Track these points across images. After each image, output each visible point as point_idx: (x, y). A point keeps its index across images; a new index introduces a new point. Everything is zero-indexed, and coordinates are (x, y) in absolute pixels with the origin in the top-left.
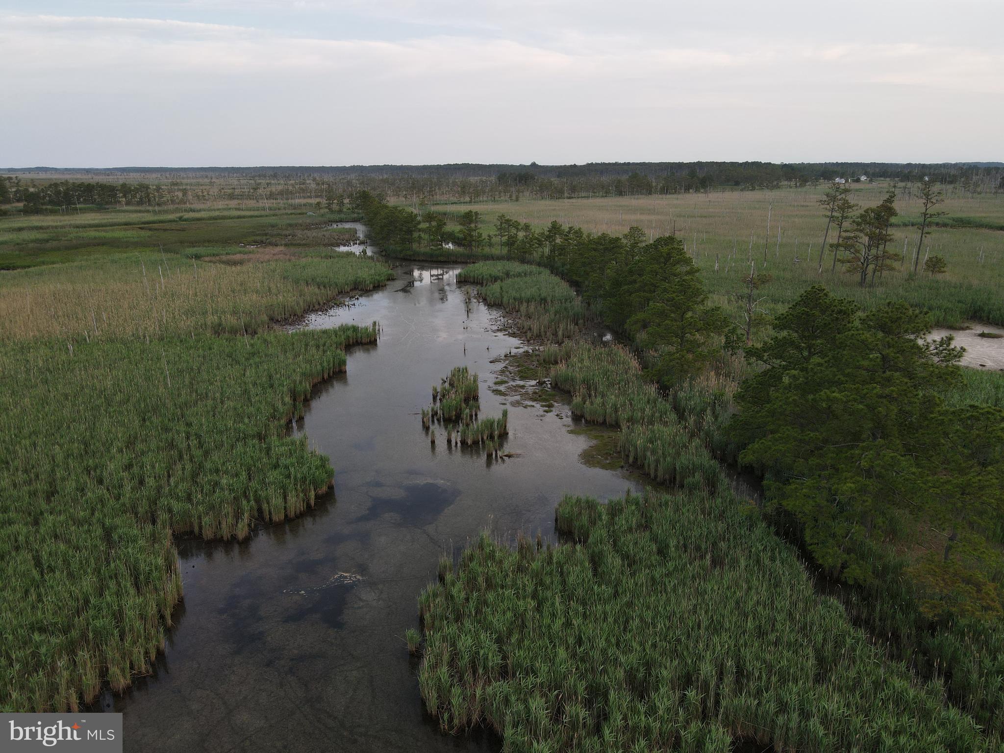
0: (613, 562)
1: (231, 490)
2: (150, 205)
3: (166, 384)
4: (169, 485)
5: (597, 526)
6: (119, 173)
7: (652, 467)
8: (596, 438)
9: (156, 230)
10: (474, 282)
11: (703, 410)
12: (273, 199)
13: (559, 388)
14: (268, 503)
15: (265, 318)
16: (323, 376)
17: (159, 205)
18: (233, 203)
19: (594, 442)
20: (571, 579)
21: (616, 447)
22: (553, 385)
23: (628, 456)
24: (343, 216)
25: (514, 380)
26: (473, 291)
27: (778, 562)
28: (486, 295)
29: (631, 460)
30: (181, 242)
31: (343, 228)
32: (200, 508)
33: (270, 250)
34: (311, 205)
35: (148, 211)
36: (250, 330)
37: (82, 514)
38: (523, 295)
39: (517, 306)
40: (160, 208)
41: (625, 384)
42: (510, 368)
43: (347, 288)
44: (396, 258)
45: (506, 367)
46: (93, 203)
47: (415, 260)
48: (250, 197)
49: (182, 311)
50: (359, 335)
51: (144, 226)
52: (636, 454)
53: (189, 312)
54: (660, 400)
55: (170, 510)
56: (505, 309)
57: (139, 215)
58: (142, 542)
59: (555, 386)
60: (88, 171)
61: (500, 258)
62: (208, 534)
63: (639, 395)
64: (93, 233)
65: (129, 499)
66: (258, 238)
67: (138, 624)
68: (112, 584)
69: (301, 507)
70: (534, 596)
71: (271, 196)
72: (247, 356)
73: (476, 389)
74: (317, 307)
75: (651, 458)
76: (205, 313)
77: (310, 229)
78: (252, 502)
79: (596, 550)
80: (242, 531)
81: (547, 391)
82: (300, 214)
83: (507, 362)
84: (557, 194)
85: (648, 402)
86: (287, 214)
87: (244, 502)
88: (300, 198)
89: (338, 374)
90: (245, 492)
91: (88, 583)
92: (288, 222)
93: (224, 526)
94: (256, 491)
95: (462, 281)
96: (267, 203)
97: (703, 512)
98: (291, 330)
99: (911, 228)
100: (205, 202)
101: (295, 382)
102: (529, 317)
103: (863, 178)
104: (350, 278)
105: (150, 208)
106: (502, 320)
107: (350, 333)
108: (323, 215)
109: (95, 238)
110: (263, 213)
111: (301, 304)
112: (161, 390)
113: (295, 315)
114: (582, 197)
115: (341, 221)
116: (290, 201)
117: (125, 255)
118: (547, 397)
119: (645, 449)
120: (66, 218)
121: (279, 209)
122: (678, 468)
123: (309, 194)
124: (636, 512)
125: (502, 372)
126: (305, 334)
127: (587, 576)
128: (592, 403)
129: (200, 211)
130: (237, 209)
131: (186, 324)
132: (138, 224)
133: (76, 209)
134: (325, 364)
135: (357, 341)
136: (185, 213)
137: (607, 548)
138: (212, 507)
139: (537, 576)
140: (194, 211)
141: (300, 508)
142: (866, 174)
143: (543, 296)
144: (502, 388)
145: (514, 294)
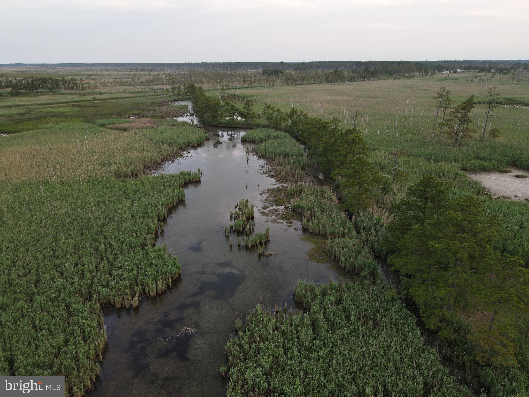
0: (323, 325)
1: (129, 280)
2: (77, 90)
3: (92, 212)
4: (97, 277)
5: (315, 302)
6: (59, 67)
7: (343, 263)
8: (315, 243)
9: (81, 106)
10: (251, 141)
11: (370, 228)
12: (143, 85)
13: (295, 211)
14: (148, 287)
15: (142, 166)
16: (173, 204)
17: (82, 90)
18: (122, 88)
19: (313, 246)
20: (302, 336)
21: (325, 249)
22: (293, 209)
23: (331, 255)
24: (180, 97)
25: (272, 206)
26: (251, 147)
27: (406, 326)
28: (257, 150)
29: (332, 258)
30: (95, 115)
31: (181, 105)
32: (114, 290)
33: (142, 120)
34: (163, 89)
35: (76, 94)
36: (134, 175)
37: (54, 295)
38: (277, 151)
39: (274, 158)
40: (83, 92)
41: (330, 212)
42: (270, 198)
43: (184, 146)
44: (210, 125)
45: (268, 198)
46: (46, 88)
47: (219, 127)
48: (130, 84)
49: (98, 162)
50: (191, 178)
51: (75, 104)
52: (335, 254)
53: (102, 164)
54: (348, 221)
55: (98, 292)
56: (267, 159)
57: (73, 96)
58: (85, 313)
59: (294, 210)
60: (42, 65)
61: (264, 126)
62: (118, 305)
63: (337, 218)
64: (48, 110)
65: (77, 286)
66: (136, 112)
67: (86, 363)
68: (72, 339)
69: (165, 287)
70: (283, 346)
71: (142, 84)
72: (133, 192)
73: (253, 213)
74: (169, 158)
75: (342, 259)
76: (110, 164)
77: (163, 106)
78: (140, 287)
79: (314, 317)
80: (135, 303)
81: (289, 213)
82: (157, 95)
83: (269, 194)
84: (294, 82)
85: (342, 223)
86: (150, 96)
87: (136, 287)
88: (157, 84)
89: (181, 202)
90: (136, 280)
91: (60, 339)
92: (151, 101)
93: (126, 301)
94: (141, 279)
95: (245, 141)
96: (139, 88)
97: (369, 294)
98: (156, 174)
99: (483, 105)
100: (107, 87)
101: (158, 209)
102: (280, 164)
103: (459, 70)
104: (185, 140)
105: (78, 92)
106: (266, 167)
107: (186, 177)
108: (170, 96)
109: (50, 112)
110: (138, 95)
111: (160, 157)
112: (90, 215)
113: (157, 164)
114: (308, 84)
115: (179, 100)
116: (152, 87)
117: (66, 124)
118: (289, 217)
119: (340, 253)
120: (33, 98)
121: (146, 92)
122: (356, 265)
123: (162, 82)
124: (335, 294)
125: (266, 200)
126: (162, 178)
127: (310, 334)
128: (312, 223)
129: (104, 94)
130: (124, 92)
131: (101, 172)
132: (72, 102)
133: (38, 92)
134: (174, 198)
135: (190, 181)
136: (97, 95)
137: (320, 316)
138: (119, 290)
139: (284, 333)
140: (101, 94)
141: (164, 289)
142: (460, 68)
143: (287, 152)
144: (266, 211)
145: (272, 150)
